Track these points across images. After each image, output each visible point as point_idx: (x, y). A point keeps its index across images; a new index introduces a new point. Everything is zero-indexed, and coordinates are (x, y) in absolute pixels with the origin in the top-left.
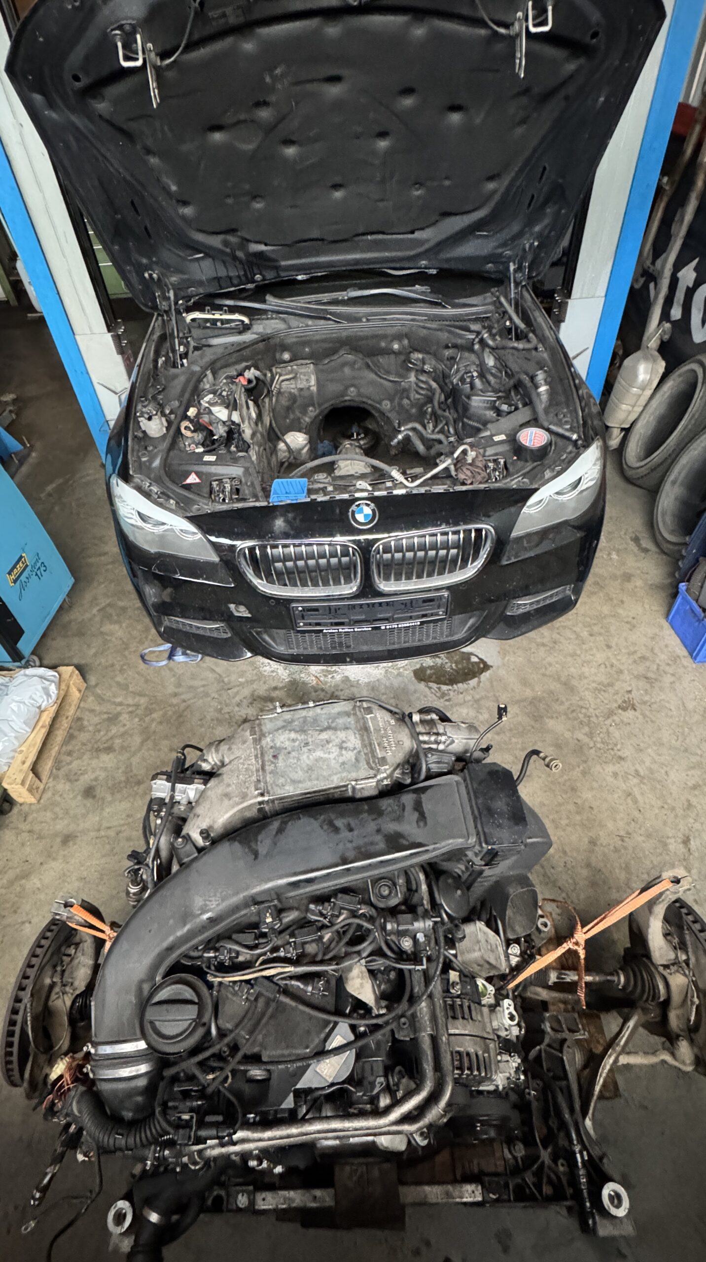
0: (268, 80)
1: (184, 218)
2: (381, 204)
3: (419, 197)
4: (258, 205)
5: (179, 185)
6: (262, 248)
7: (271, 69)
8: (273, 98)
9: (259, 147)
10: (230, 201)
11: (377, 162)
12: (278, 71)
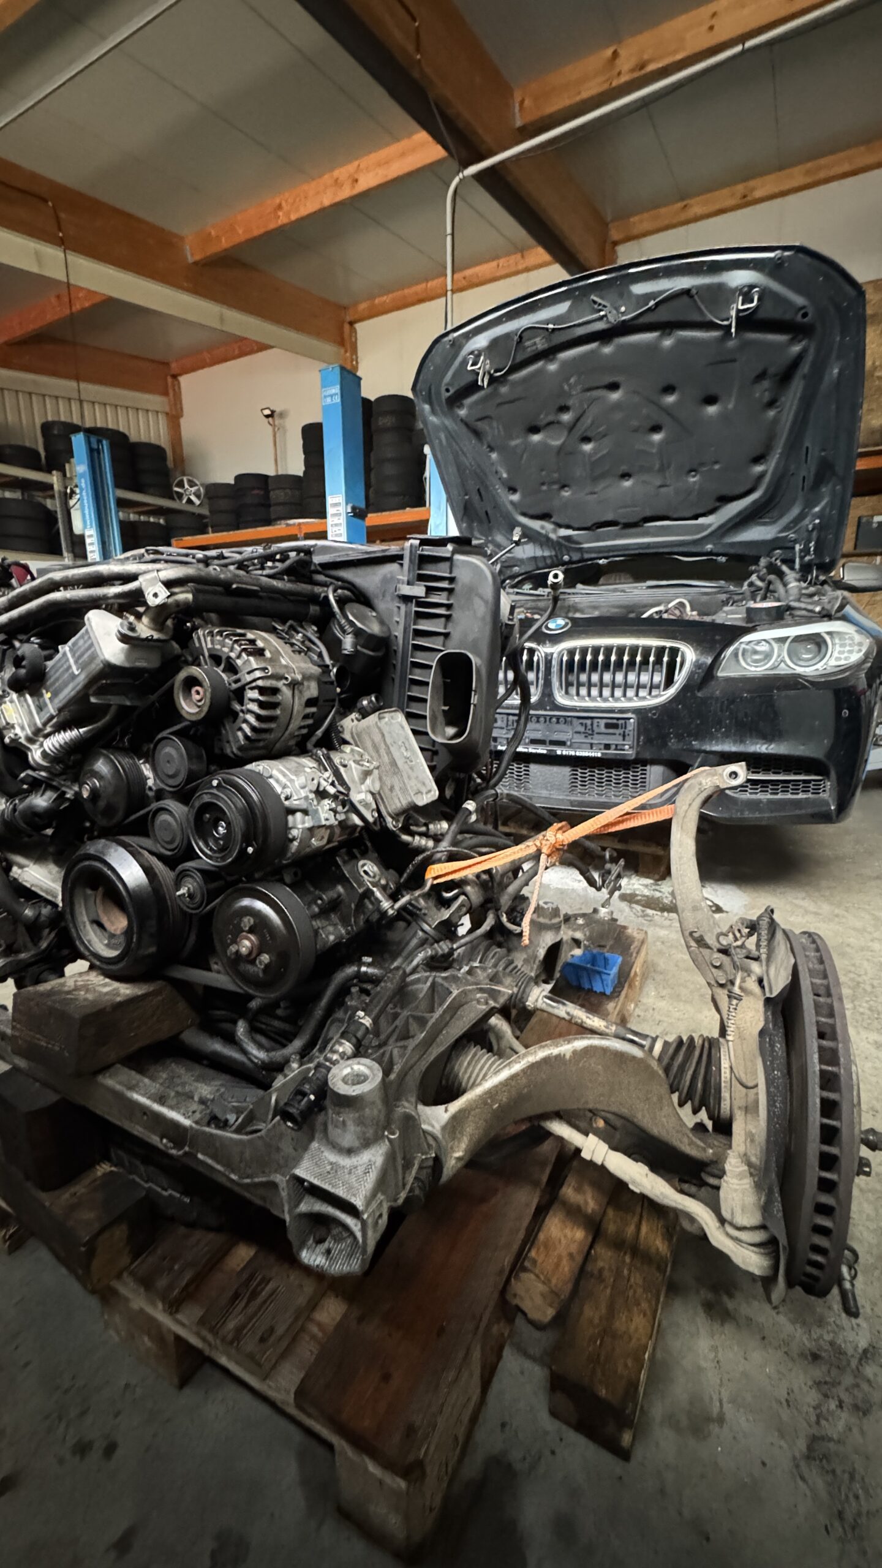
0: (566, 387)
1: (512, 503)
2: (663, 490)
3: (695, 482)
4: (566, 493)
5: (508, 474)
6: (569, 532)
7: (567, 380)
8: (570, 403)
9: (563, 444)
10: (544, 488)
11: (654, 451)
12: (572, 380)
